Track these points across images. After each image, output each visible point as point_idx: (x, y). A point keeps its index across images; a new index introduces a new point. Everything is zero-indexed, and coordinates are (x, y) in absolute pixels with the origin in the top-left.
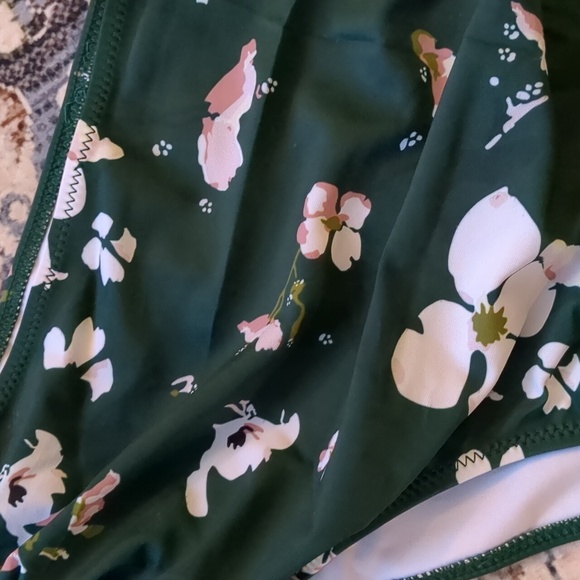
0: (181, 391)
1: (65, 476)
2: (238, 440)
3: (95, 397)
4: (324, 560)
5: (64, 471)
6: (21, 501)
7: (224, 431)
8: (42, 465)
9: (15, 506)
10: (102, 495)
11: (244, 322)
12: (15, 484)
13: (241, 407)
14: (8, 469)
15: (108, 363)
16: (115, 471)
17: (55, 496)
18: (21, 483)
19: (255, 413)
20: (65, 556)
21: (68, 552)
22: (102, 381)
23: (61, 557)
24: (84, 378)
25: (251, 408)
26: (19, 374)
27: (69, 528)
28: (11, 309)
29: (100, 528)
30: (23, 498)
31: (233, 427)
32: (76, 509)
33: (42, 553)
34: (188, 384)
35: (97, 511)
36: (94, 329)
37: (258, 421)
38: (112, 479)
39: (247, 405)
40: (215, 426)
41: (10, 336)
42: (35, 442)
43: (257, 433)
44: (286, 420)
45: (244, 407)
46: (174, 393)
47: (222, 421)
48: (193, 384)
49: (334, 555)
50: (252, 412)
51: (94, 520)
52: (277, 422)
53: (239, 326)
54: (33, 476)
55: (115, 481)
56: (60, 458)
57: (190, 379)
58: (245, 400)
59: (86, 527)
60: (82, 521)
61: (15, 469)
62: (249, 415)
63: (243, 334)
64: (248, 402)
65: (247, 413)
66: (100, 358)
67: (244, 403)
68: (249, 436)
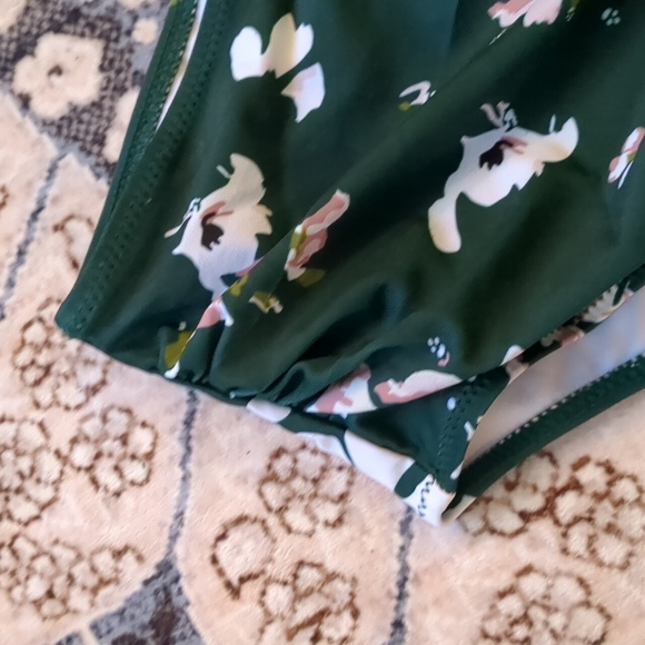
0: (414, 103)
1: (270, 213)
2: (493, 158)
3: (301, 116)
4: (617, 300)
5: (269, 207)
6: (218, 242)
7: (475, 146)
8: (241, 198)
9: (210, 249)
10: (326, 224)
11: (497, 5)
12: (208, 222)
13: (497, 113)
14: (198, 204)
15: (316, 70)
16: (343, 191)
17: (260, 237)
18: (216, 221)
19: (515, 122)
20: (278, 309)
21: (281, 303)
22: (309, 94)
23: (272, 310)
24: (286, 92)
25: (511, 115)
26: (199, 95)
27: (286, 266)
28: (185, 14)
29: (320, 274)
30: (220, 239)
31: (486, 142)
32: (295, 241)
33: (253, 300)
34: (423, 91)
35: (316, 250)
36: (297, 26)
37: (519, 134)
38: (339, 203)
39: (507, 110)
40: (465, 140)
41: (184, 48)
42: (231, 170)
43: (519, 148)
44: (558, 128)
45: (502, 113)
46: (404, 106)
47: (473, 133)
48: (430, 91)
49: (630, 293)
50: (511, 121)
51: (313, 263)
52: (545, 132)
53: (491, 10)
54: (230, 213)
55: (342, 205)
56: (262, 193)
57: (424, 86)
58: (506, 102)
59: (303, 271)
60: (300, 260)
61: (208, 202)
62: (508, 126)
63: (497, 20)
64: (507, 106)
65: (505, 123)
66: (306, 63)
67: (502, 106)
68: (507, 152)
